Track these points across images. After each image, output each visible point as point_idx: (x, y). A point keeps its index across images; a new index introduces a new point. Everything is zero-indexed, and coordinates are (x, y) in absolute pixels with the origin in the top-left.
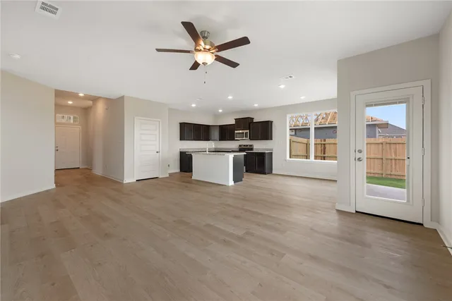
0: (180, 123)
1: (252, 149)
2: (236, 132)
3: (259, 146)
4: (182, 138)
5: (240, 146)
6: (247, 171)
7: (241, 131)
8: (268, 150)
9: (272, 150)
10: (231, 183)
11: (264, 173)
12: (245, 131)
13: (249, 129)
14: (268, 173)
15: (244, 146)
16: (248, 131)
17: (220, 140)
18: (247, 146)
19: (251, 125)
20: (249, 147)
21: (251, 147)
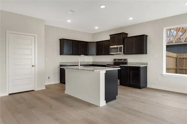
0: (60, 40)
1: (126, 63)
2: (111, 47)
3: (133, 60)
4: (62, 53)
5: (115, 60)
6: (121, 84)
7: (115, 46)
8: (142, 64)
9: (147, 64)
10: (103, 103)
11: (139, 87)
12: (119, 46)
13: (124, 44)
14: (143, 87)
15: (119, 60)
16: (122, 46)
17: (97, 55)
18: (121, 60)
19: (125, 40)
20: (123, 61)
21: (125, 61)
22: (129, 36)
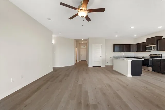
0: (113, 45)
1: (161, 57)
2: (146, 46)
4: (114, 51)
5: (150, 55)
12: (153, 46)
15: (154, 55)
16: (156, 45)
17: (136, 52)
18: (156, 55)
19: (159, 41)
20: (157, 55)
21: (159, 56)
22: (163, 38)
